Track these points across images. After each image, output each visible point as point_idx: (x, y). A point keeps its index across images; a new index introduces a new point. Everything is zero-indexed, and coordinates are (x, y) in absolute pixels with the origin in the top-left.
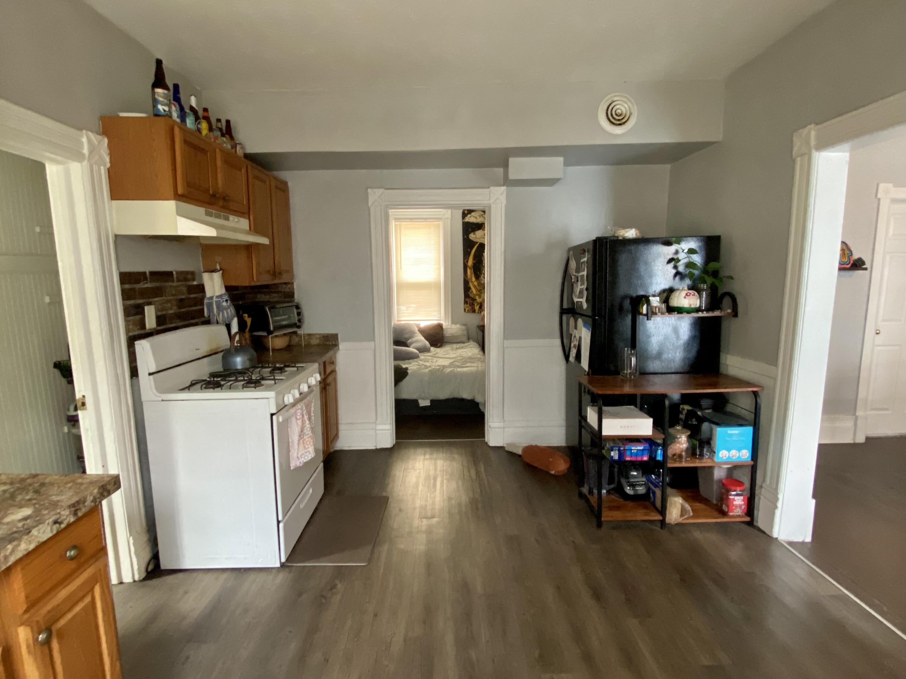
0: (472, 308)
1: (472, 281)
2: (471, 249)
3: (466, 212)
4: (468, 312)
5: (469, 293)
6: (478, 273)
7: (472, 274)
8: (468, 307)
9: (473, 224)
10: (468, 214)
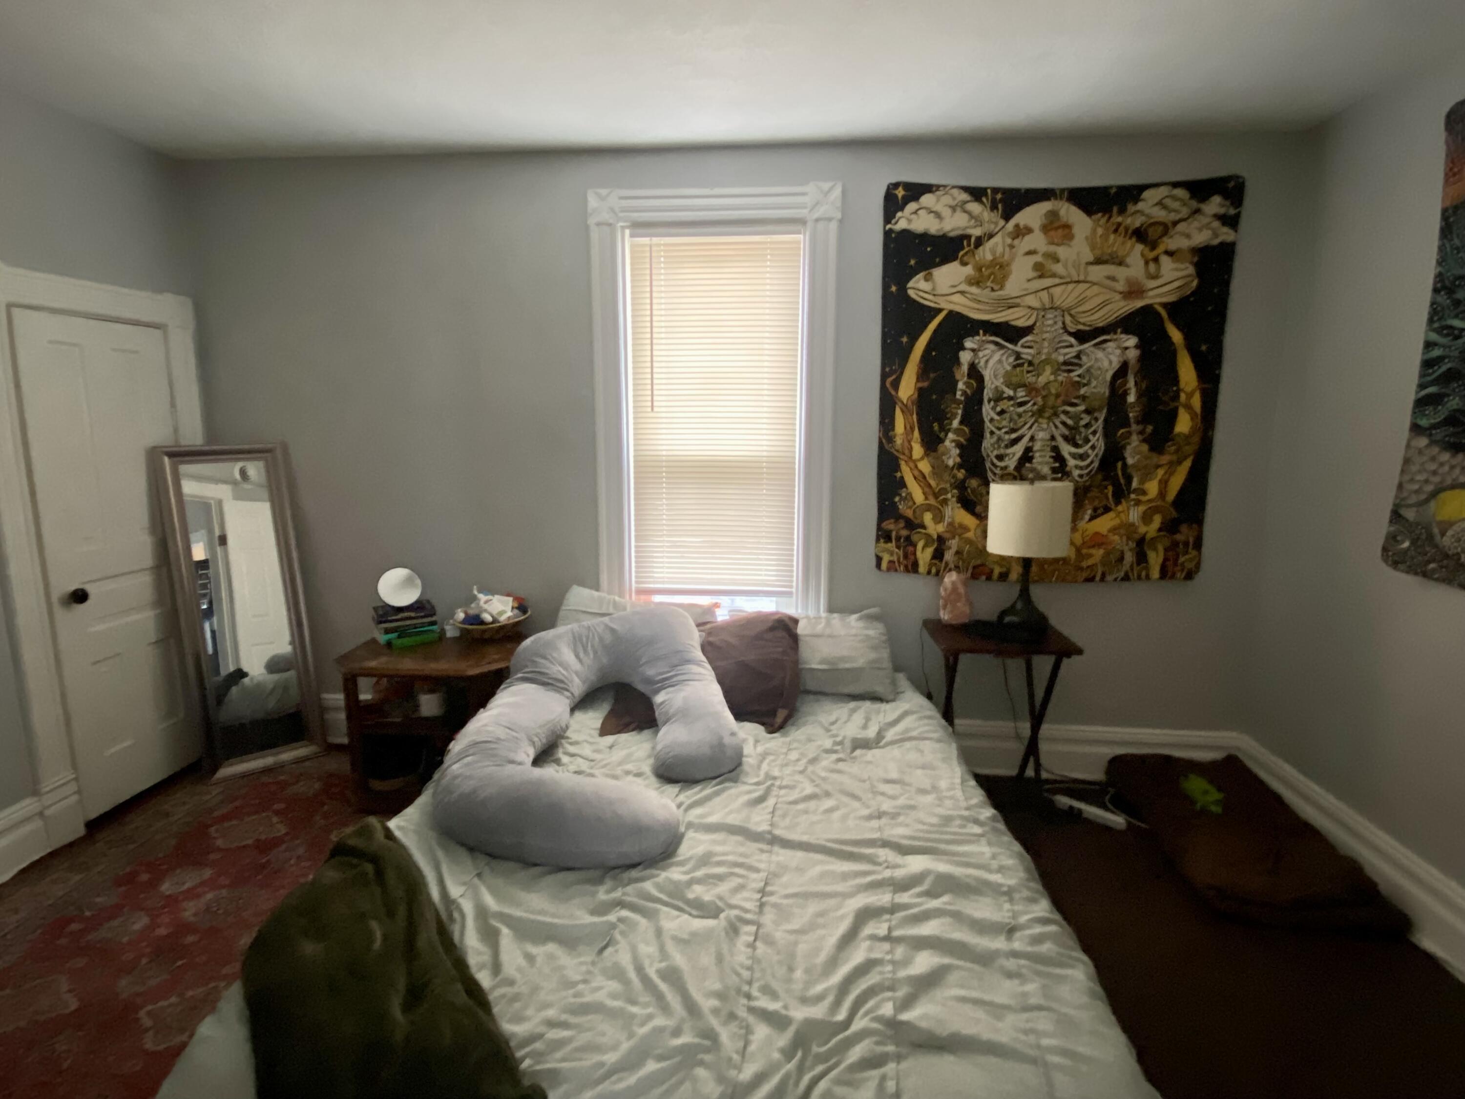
0: (906, 556)
1: (911, 457)
2: (914, 339)
3: (900, 193)
4: (889, 569)
5: (897, 499)
6: (936, 426)
7: (912, 429)
8: (891, 552)
9: (924, 237)
10: (906, 200)
